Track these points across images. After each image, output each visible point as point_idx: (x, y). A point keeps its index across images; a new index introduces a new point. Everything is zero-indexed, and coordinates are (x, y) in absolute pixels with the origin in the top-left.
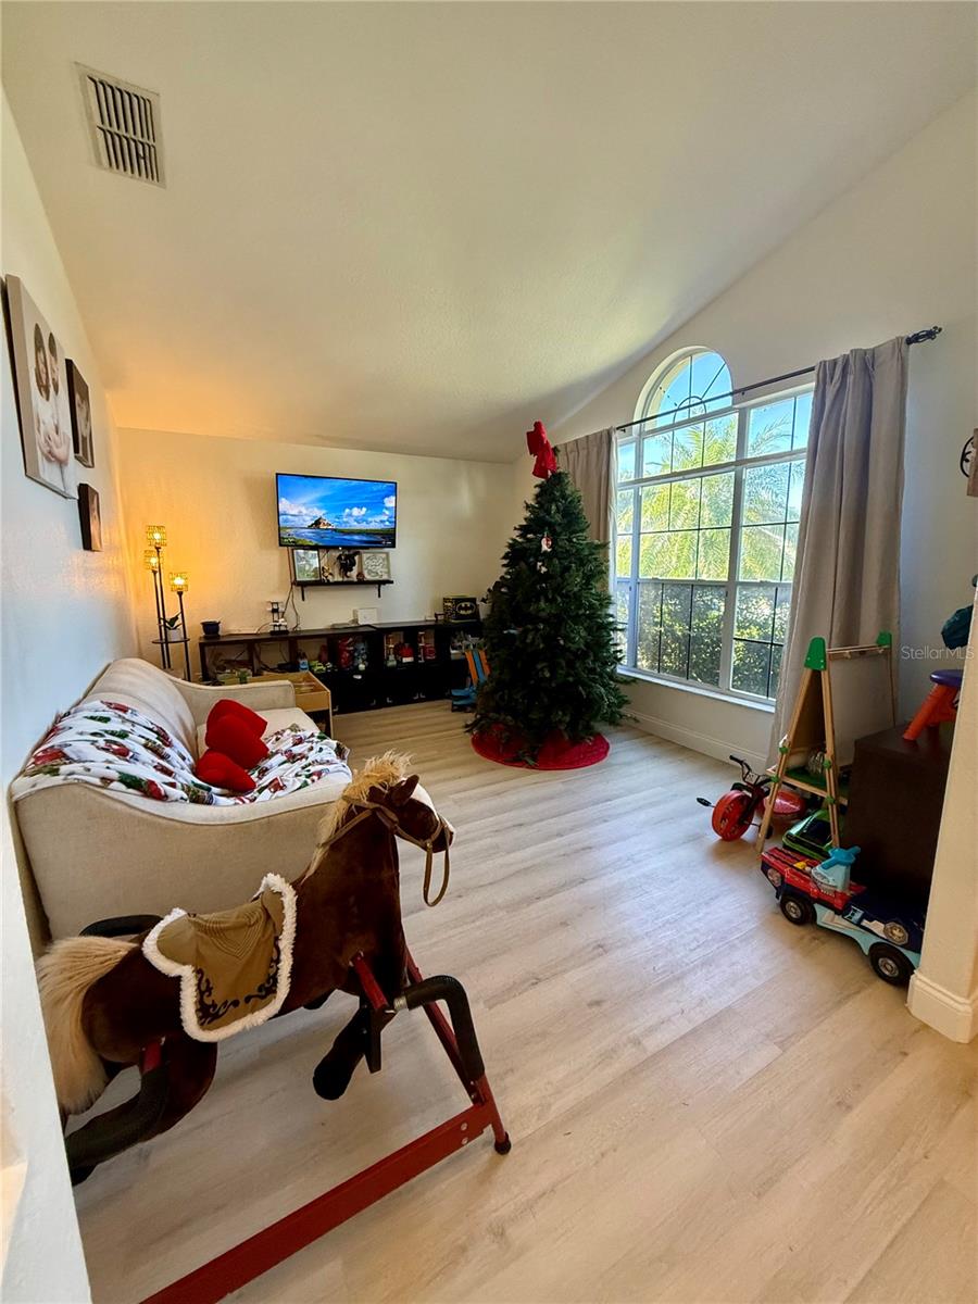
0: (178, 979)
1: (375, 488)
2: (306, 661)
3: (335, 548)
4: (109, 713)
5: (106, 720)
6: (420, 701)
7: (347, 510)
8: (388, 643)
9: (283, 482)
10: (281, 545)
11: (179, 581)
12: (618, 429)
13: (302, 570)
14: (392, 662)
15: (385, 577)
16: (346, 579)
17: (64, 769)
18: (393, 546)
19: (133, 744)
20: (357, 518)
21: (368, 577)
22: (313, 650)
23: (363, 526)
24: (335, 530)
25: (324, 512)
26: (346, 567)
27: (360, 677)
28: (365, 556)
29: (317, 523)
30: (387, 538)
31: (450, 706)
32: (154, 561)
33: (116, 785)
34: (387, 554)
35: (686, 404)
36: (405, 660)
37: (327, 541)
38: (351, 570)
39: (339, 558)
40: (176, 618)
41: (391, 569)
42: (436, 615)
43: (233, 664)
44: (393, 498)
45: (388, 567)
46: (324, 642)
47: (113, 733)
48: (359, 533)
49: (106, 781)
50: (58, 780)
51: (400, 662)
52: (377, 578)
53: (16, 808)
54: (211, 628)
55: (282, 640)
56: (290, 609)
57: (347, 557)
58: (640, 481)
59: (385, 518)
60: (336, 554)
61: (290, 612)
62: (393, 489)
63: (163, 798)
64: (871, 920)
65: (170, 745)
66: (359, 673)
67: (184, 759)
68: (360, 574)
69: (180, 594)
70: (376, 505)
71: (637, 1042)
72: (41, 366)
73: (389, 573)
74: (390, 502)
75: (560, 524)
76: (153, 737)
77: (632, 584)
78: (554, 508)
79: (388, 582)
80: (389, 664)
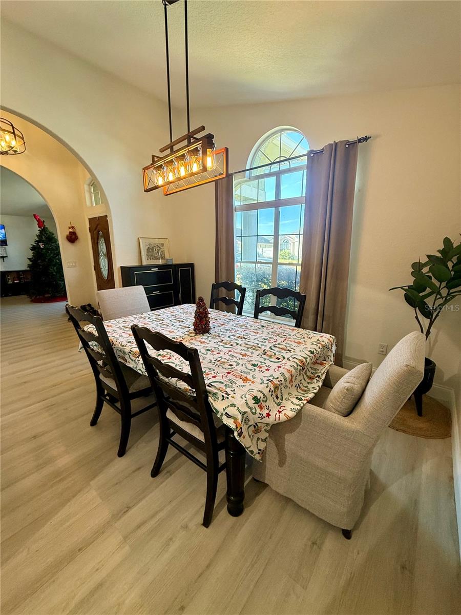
8: (8, 276)
14: (10, 282)
15: (5, 255)
18: (7, 245)
30: (4, 243)
34: (5, 248)
36: (15, 282)
44: (4, 230)
45: (6, 251)
51: (13, 282)
52: (2, 256)
59: (2, 236)
62: (4, 227)
73: (6, 254)
74: (2, 231)
75: (46, 241)
78: (43, 237)
79: (7, 257)
80: (9, 283)
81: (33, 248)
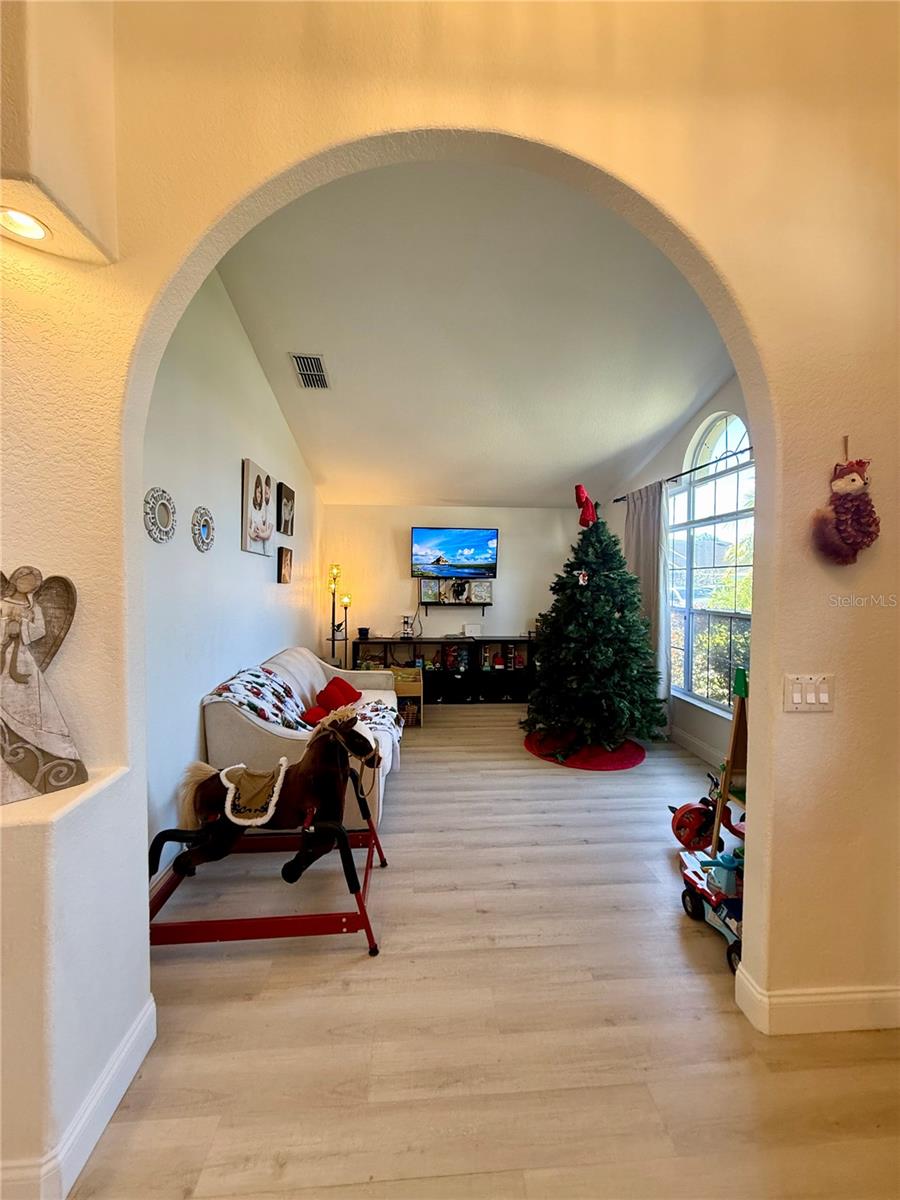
0: (227, 789)
1: (482, 534)
2: (421, 661)
3: (451, 578)
4: (261, 674)
5: (258, 677)
6: (507, 702)
7: (460, 551)
8: (486, 652)
9: (418, 533)
10: (412, 576)
11: (346, 600)
12: (668, 480)
13: (426, 594)
14: (486, 667)
15: (488, 600)
16: (457, 601)
17: (225, 694)
18: (495, 577)
19: (267, 692)
20: (467, 556)
21: (474, 600)
22: (430, 653)
23: (472, 562)
24: (451, 565)
25: (442, 552)
26: (458, 592)
27: (459, 677)
28: (473, 584)
29: (438, 560)
30: (490, 571)
31: (526, 709)
32: (333, 586)
33: (245, 707)
34: (491, 582)
35: (725, 456)
36: (497, 667)
37: (445, 573)
38: (462, 594)
39: (453, 585)
40: (341, 624)
41: (494, 593)
42: (530, 633)
43: (373, 658)
44: (495, 541)
45: (491, 593)
46: (439, 647)
47: (257, 683)
48: (469, 567)
49: (241, 704)
50: (221, 699)
51: (493, 667)
52: (482, 601)
53: (203, 708)
54: (363, 632)
55: (410, 643)
56: (416, 622)
57: (459, 585)
58: (691, 524)
59: (488, 556)
60: (452, 582)
61: (416, 625)
62: (495, 534)
63: (267, 719)
64: (730, 918)
65: (291, 697)
66: (459, 673)
67: (298, 707)
68: (468, 598)
69: (346, 608)
70: (481, 546)
71: (493, 939)
72: (258, 494)
73: (491, 597)
74: (492, 544)
75: (594, 563)
76: (281, 690)
77: (687, 614)
78: (591, 550)
79: (490, 604)
80: (484, 669)
81: (559, 587)
